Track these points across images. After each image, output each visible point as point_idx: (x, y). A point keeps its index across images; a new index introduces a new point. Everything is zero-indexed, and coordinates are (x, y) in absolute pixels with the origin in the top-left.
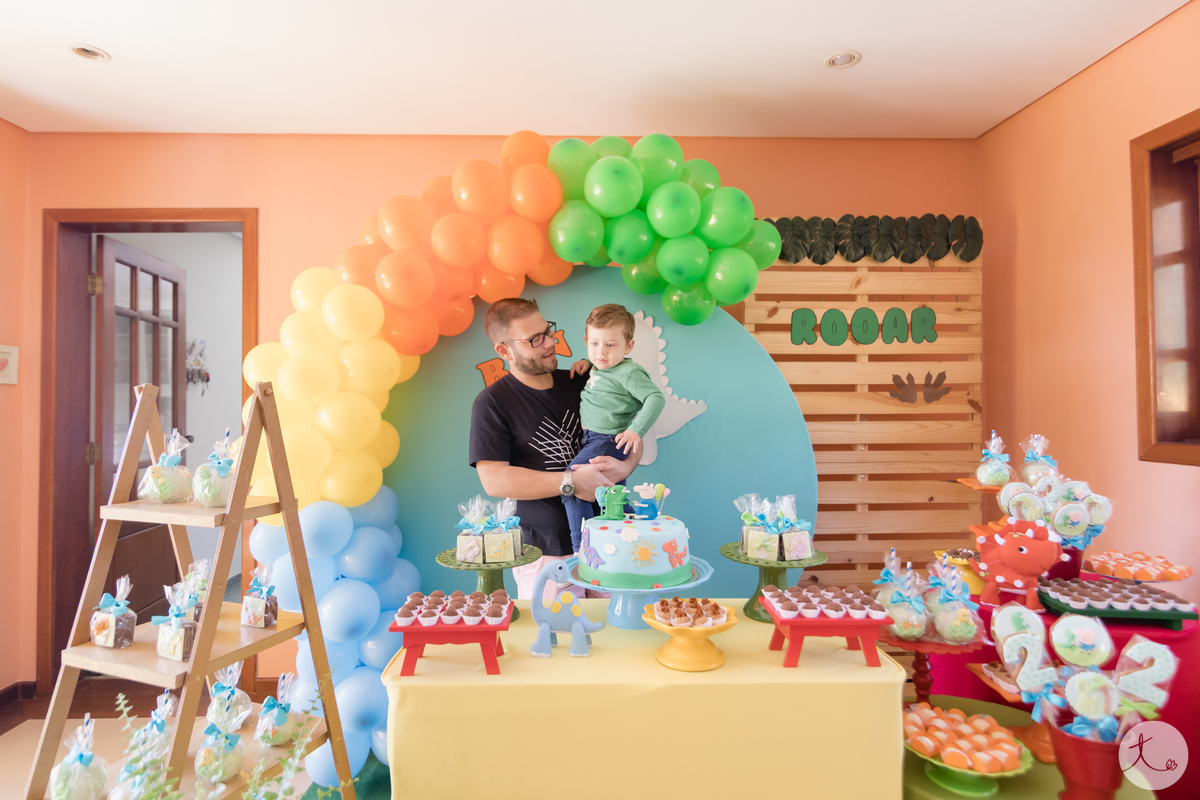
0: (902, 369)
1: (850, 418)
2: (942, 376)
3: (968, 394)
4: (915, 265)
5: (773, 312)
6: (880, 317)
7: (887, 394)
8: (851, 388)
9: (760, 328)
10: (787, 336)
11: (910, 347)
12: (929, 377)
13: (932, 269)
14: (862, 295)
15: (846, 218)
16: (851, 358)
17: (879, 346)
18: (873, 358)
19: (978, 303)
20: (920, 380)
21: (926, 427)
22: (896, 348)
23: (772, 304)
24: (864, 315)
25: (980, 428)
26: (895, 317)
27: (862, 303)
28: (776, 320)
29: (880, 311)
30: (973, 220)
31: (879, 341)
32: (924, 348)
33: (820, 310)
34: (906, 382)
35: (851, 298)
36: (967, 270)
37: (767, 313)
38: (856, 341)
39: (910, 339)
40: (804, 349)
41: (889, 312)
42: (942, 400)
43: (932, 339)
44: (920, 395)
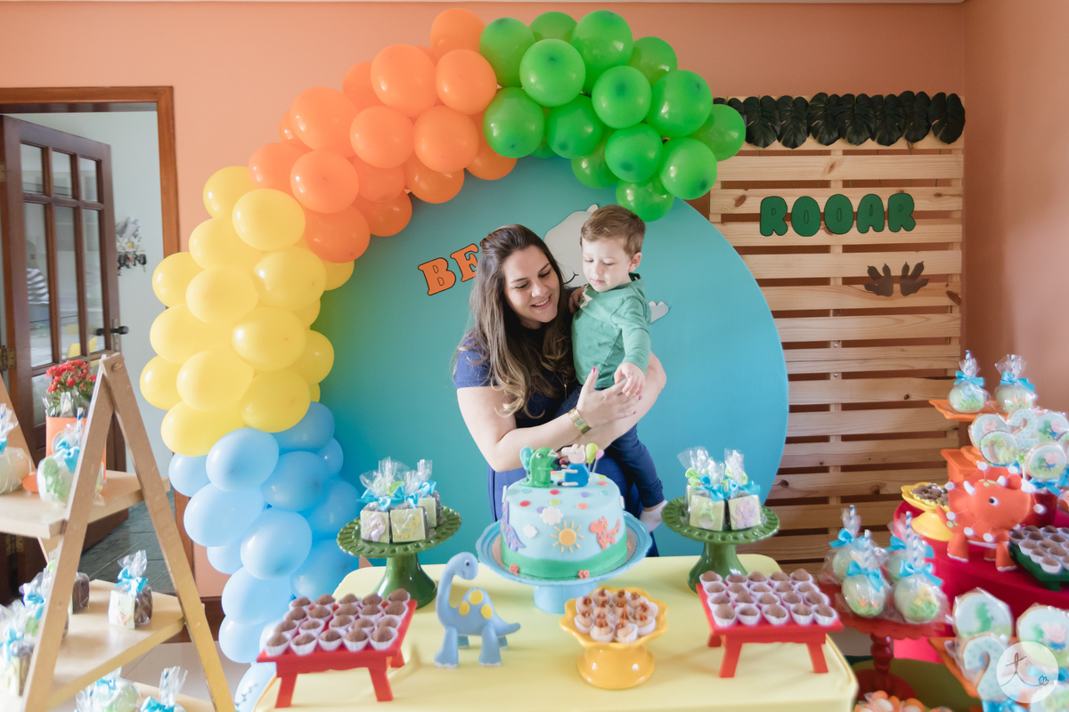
0: (878, 260)
1: (823, 313)
2: (920, 267)
3: (947, 285)
4: (892, 147)
5: (741, 200)
6: (855, 204)
7: (862, 287)
8: (824, 281)
9: (727, 218)
10: (756, 226)
11: (886, 236)
12: (906, 268)
13: (911, 151)
14: (836, 181)
15: (820, 97)
16: (825, 249)
17: (854, 236)
18: (848, 249)
19: (958, 187)
20: (896, 271)
21: (902, 321)
22: (872, 237)
23: (740, 192)
24: (838, 202)
25: (959, 322)
26: (871, 203)
27: (837, 189)
28: (744, 209)
29: (855, 197)
30: (955, 98)
31: (854, 230)
32: (902, 237)
33: (791, 198)
34: (882, 274)
35: (825, 184)
36: (949, 152)
37: (734, 202)
38: (830, 231)
39: (886, 228)
40: (775, 240)
41: (865, 199)
42: (919, 292)
43: (909, 228)
44: (897, 287)
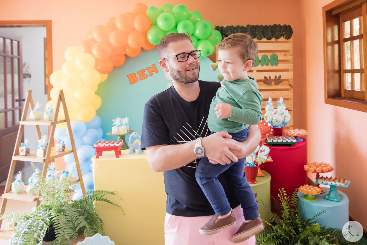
0: (267, 75)
2: (280, 77)
3: (289, 82)
4: (271, 41)
6: (260, 57)
7: (263, 83)
11: (270, 67)
12: (276, 77)
13: (277, 42)
15: (248, 26)
16: (252, 71)
17: (260, 67)
18: (258, 71)
19: (291, 53)
20: (273, 78)
21: (275, 93)
22: (265, 68)
25: (292, 93)
26: (265, 57)
30: (289, 26)
31: (260, 65)
32: (274, 67)
34: (268, 79)
36: (288, 42)
39: (270, 65)
41: (263, 56)
42: (280, 84)
43: (277, 65)
44: (273, 83)
